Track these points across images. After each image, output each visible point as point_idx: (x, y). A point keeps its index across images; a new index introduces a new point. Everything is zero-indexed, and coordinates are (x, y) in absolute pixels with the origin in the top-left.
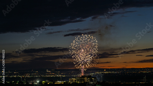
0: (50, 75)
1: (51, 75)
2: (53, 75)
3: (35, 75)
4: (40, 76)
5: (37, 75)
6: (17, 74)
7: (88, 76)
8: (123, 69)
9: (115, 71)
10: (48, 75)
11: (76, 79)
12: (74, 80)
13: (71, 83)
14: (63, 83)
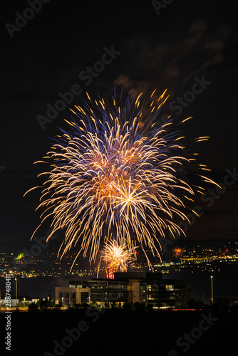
7: (148, 274)
11: (87, 290)
12: (78, 297)
13: (65, 308)
14: (26, 308)
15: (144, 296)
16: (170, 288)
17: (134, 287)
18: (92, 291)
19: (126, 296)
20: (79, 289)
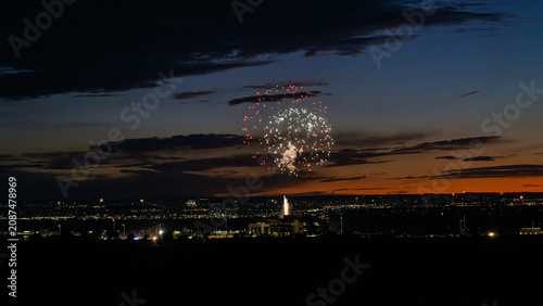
0: (195, 212)
1: (198, 213)
2: (203, 213)
3: (153, 214)
4: (168, 215)
5: (156, 213)
6: (102, 212)
7: (304, 216)
8: (401, 197)
9: (378, 203)
10: (188, 213)
11: (268, 225)
12: (263, 229)
13: (255, 236)
14: (232, 237)
15: (301, 229)
16: (317, 224)
17: (296, 223)
18: (271, 226)
19: (291, 229)
20: (263, 225)
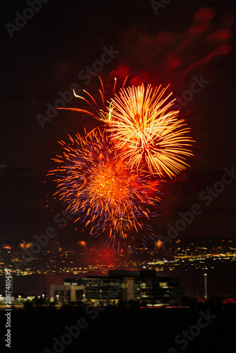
12: (73, 294)
13: (59, 306)
14: (22, 306)
15: (137, 293)
16: (164, 285)
18: (87, 289)
19: (121, 293)
20: (74, 287)
